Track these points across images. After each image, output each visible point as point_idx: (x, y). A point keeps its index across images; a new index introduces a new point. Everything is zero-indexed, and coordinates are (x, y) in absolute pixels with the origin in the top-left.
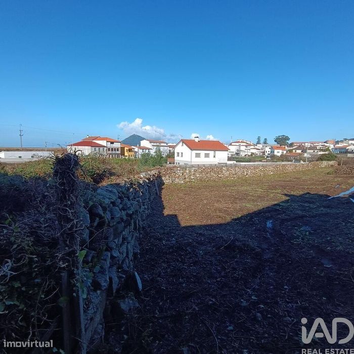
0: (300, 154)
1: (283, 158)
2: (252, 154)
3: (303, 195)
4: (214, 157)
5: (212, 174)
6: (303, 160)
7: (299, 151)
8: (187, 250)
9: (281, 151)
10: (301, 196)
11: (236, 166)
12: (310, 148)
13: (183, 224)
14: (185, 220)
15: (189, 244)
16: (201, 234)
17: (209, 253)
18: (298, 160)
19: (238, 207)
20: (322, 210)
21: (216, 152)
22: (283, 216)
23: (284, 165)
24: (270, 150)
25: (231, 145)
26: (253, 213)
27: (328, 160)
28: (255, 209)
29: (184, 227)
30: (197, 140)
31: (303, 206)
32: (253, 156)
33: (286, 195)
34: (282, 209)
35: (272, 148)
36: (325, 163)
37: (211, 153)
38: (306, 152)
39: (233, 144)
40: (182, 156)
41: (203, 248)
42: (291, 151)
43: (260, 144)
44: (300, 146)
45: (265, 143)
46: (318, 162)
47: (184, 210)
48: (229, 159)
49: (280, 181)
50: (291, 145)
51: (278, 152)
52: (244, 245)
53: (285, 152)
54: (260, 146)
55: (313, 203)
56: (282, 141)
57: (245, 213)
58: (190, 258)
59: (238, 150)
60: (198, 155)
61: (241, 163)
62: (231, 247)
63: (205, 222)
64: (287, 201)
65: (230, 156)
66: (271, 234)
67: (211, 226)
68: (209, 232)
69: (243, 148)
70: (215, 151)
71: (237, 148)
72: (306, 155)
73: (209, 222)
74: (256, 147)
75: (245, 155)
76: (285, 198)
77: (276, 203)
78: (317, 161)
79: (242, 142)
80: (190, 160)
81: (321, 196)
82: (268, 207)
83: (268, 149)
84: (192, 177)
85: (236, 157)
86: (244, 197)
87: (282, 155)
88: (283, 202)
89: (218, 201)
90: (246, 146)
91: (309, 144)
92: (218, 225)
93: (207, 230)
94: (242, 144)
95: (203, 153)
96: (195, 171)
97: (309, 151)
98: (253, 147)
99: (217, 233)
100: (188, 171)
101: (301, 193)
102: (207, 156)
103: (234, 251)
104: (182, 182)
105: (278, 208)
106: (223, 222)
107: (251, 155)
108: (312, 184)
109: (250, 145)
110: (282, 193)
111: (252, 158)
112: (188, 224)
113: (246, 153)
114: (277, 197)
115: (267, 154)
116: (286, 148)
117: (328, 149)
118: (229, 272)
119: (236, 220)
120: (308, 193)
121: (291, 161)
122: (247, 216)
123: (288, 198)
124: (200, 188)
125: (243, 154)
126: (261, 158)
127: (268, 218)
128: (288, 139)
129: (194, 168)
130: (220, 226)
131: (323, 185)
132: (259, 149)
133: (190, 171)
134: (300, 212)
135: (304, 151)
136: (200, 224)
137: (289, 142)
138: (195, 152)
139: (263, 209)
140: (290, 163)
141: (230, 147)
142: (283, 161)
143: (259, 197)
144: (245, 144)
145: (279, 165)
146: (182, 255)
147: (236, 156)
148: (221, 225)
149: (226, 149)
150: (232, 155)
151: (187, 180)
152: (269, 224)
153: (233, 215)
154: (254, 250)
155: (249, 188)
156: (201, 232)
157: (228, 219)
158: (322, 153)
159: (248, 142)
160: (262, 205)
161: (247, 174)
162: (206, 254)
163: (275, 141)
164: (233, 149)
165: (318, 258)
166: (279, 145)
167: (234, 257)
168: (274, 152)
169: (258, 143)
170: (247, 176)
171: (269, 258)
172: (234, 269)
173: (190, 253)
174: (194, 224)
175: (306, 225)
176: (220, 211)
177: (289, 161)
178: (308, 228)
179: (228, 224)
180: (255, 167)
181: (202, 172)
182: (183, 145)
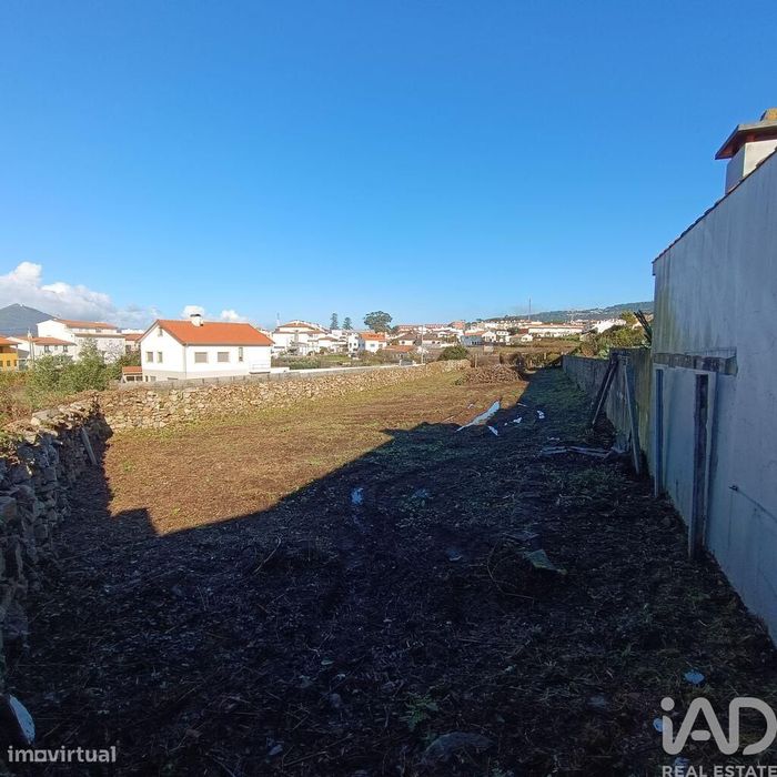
0: (411, 349)
1: (382, 357)
2: (323, 350)
3: (417, 427)
4: (241, 359)
5: (236, 399)
6: (416, 360)
7: (409, 343)
8: (172, 593)
9: (377, 343)
10: (414, 430)
11: (289, 377)
12: (427, 337)
13: (163, 529)
14: (169, 519)
15: (179, 578)
16: (208, 546)
17: (228, 586)
18: (408, 361)
19: (293, 468)
20: (447, 455)
21: (244, 348)
22: (383, 476)
23: (383, 372)
24: (357, 341)
25: (277, 331)
26: (324, 478)
27: (456, 358)
28: (330, 468)
29: (166, 537)
30: (196, 322)
31: (416, 451)
32: (325, 354)
33: (387, 432)
34: (380, 461)
35: (360, 337)
36: (451, 364)
37: (233, 351)
38: (420, 344)
39: (281, 330)
40: (161, 361)
41: (213, 578)
42: (394, 342)
43: (337, 328)
44: (409, 333)
45: (347, 326)
46: (440, 363)
47: (168, 494)
48: (275, 363)
49: (377, 403)
50: (395, 330)
51: (373, 345)
52: (305, 551)
53: (385, 345)
54: (337, 334)
55: (432, 442)
56: (378, 323)
57: (309, 479)
58: (179, 612)
59: (292, 343)
60: (201, 358)
61: (302, 371)
62: (277, 563)
63: (219, 515)
64: (388, 445)
65: (276, 355)
66: (359, 516)
67: (233, 521)
68: (230, 538)
69: (303, 338)
70: (241, 345)
71: (290, 337)
72: (420, 349)
73: (230, 514)
74: (329, 335)
75: (309, 354)
76: (385, 438)
77: (369, 450)
78: (439, 360)
79: (301, 326)
80: (181, 369)
81: (445, 427)
82: (354, 461)
83: (352, 340)
84: (186, 411)
85: (289, 359)
86: (307, 445)
87: (379, 351)
88: (382, 447)
89: (250, 461)
90: (310, 334)
91: (425, 329)
92: (249, 515)
93: (223, 532)
94: (301, 330)
95: (212, 352)
96: (194, 396)
97: (424, 342)
98: (323, 336)
99: (248, 536)
100: (174, 398)
101: (414, 424)
102: (223, 357)
103: (285, 570)
104: (162, 424)
105: (372, 460)
106: (261, 507)
107: (322, 352)
108: (432, 405)
109: (318, 332)
110: (381, 428)
111: (322, 359)
112: (178, 528)
113: (311, 349)
114: (370, 438)
115: (351, 350)
116: (387, 336)
117: (454, 339)
118: (274, 620)
119: (288, 498)
120: (426, 424)
121: (397, 362)
122: (312, 486)
123: (390, 438)
124: (206, 436)
125: (303, 351)
126: (341, 357)
127: (354, 485)
128: (390, 319)
129: (190, 390)
130: (253, 518)
131: (449, 405)
132: (336, 340)
133: (181, 398)
134: (410, 464)
135: (417, 342)
136: (206, 521)
137: (392, 325)
138: (192, 350)
139: (345, 465)
140: (394, 366)
141: (275, 337)
142: (381, 363)
143: (338, 441)
144: (306, 330)
145: (375, 372)
146: (159, 610)
147: (288, 356)
148: (256, 515)
149: (268, 343)
150: (281, 354)
151: (175, 418)
152: (357, 498)
153: (283, 489)
154: (325, 558)
155: (316, 425)
156: (210, 539)
157: (273, 499)
158: (446, 345)
159: (313, 326)
160: (343, 457)
161: (312, 394)
162: (219, 592)
163: (366, 323)
164: (282, 341)
165: (441, 548)
166: (373, 332)
167: (285, 585)
168: (364, 345)
169: (334, 327)
170: (313, 399)
171: (356, 568)
172: (285, 610)
173: (180, 599)
174: (191, 523)
175: (421, 488)
176: (254, 483)
177: (393, 362)
178: (425, 493)
179: (272, 510)
180: (329, 379)
181: (209, 398)
182: (161, 334)
